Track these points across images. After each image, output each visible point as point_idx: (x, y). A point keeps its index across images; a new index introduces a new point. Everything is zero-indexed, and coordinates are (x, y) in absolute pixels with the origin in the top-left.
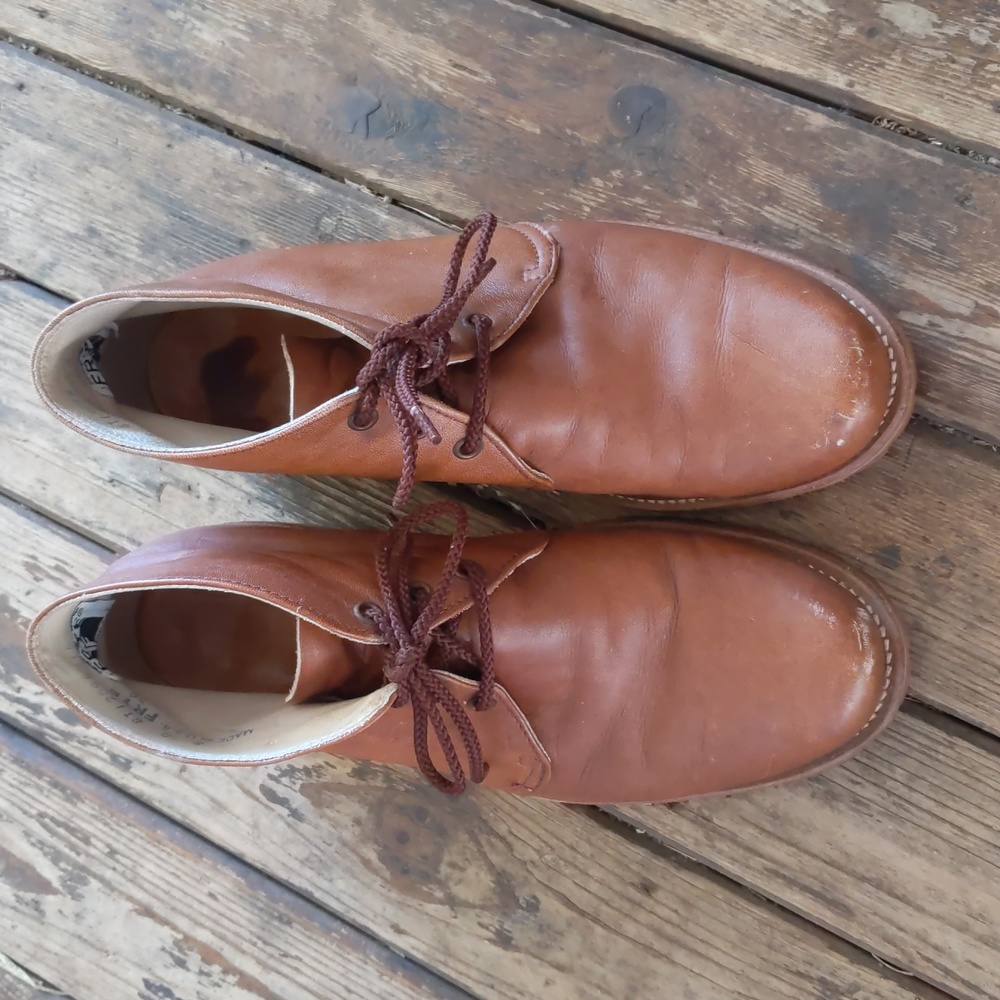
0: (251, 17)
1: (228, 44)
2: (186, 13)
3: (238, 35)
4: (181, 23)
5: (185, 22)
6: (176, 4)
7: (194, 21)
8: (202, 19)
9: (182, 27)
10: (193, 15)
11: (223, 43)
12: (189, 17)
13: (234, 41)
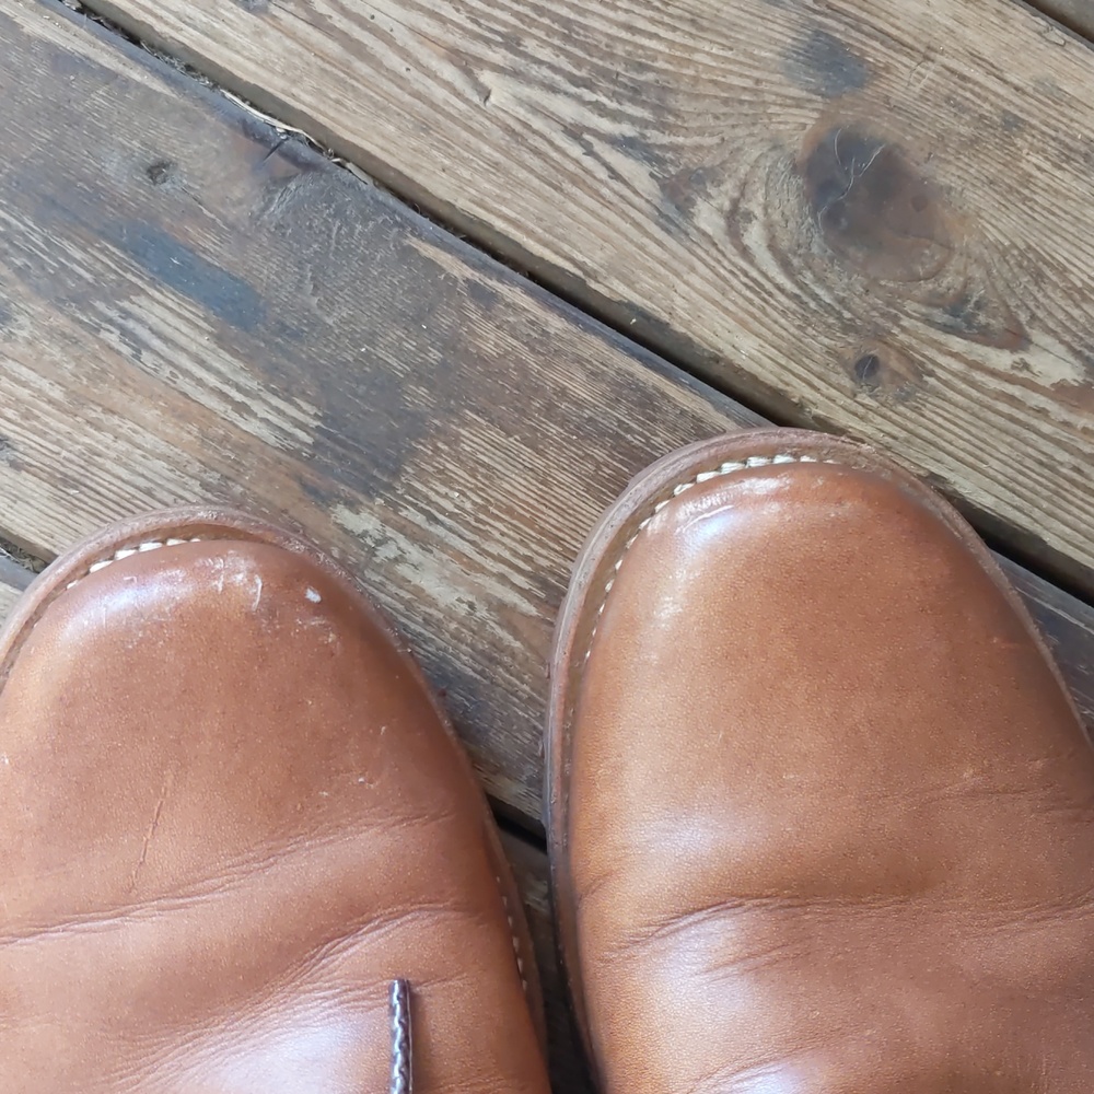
0: (544, 563)
1: (482, 612)
2: (385, 522)
3: (512, 597)
4: (369, 541)
5: (379, 543)
6: (361, 497)
7: (403, 543)
8: (422, 540)
9: (372, 552)
10: (401, 530)
11: (471, 606)
12: (390, 532)
13: (500, 607)
